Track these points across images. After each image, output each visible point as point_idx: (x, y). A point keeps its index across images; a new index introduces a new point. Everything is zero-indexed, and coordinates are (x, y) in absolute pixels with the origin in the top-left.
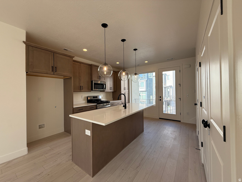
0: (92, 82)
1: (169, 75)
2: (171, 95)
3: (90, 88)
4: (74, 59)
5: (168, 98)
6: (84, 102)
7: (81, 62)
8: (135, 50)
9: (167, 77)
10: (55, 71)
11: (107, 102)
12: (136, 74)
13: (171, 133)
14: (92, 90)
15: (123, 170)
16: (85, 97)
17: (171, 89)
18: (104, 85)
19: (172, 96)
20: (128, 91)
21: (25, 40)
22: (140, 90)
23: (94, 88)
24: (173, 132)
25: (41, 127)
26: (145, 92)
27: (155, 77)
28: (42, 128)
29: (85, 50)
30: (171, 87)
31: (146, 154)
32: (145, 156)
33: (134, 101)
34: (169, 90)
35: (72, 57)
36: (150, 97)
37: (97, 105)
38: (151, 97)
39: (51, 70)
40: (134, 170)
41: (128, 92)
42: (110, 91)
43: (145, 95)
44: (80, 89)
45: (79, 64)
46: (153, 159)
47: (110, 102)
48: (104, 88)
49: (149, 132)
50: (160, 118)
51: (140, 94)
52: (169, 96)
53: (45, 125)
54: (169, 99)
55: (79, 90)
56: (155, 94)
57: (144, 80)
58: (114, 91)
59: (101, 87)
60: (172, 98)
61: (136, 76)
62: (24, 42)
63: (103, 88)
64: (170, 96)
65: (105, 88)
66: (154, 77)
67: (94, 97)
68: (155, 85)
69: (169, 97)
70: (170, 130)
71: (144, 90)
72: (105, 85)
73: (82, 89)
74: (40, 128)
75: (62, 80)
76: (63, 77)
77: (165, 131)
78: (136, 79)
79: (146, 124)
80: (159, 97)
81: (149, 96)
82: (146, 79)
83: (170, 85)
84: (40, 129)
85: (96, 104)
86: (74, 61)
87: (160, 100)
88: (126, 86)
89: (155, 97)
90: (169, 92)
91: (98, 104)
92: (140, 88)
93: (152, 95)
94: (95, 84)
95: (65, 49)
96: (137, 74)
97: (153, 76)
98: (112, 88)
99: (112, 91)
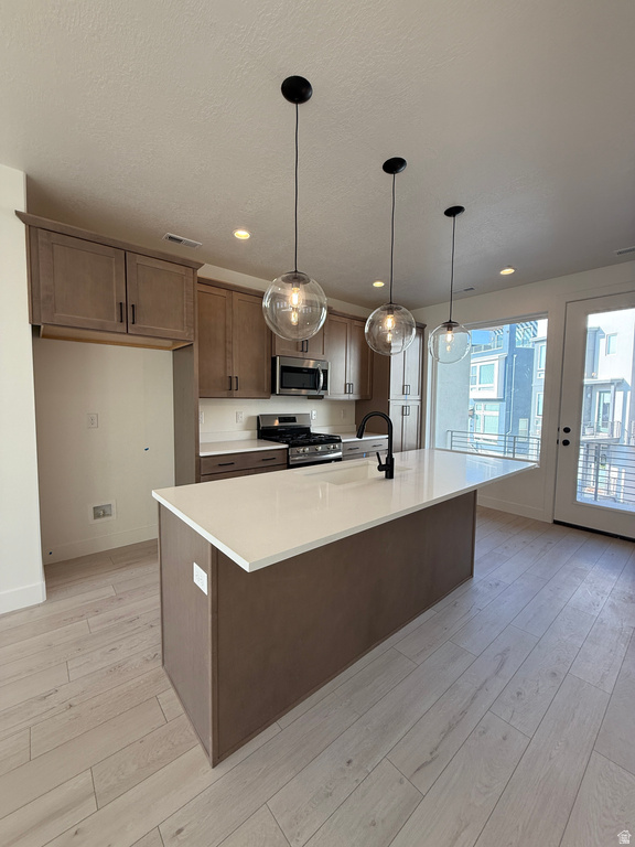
0: (274, 360)
1: (615, 334)
2: (618, 417)
3: (266, 384)
4: (201, 273)
5: (598, 431)
6: (247, 434)
7: (230, 285)
8: (453, 212)
9: (603, 342)
10: (130, 321)
11: (331, 440)
12: (449, 325)
13: (612, 606)
14: (273, 391)
15: (349, 762)
16: (250, 418)
17: (619, 395)
18: (322, 376)
19: (622, 424)
20: (418, 398)
21: (22, 208)
22: (474, 394)
23: (282, 386)
24: (626, 602)
25: (100, 512)
26: (497, 405)
27: (545, 344)
28: (104, 515)
29: (242, 235)
30: (619, 384)
31: (474, 698)
32: (464, 713)
33: (446, 438)
34: (607, 398)
35: (195, 266)
36: (516, 425)
37: (287, 449)
38: (523, 424)
39: (116, 317)
40: (401, 782)
41: (418, 403)
42: (346, 397)
43: (497, 413)
44: (229, 389)
45: (224, 292)
46: (504, 738)
47: (340, 441)
48: (321, 385)
49: (497, 585)
50: (556, 522)
51: (476, 412)
52: (604, 425)
53: (114, 509)
54: (604, 435)
55: (225, 393)
56: (541, 413)
57: (496, 356)
58: (361, 396)
59: (309, 381)
60: (623, 430)
61: (449, 336)
62: (18, 214)
63: (315, 387)
64: (613, 424)
65: (325, 388)
66: (541, 344)
67: (283, 419)
68: (543, 376)
69: (608, 430)
70: (608, 590)
71: (495, 397)
72: (325, 372)
73: (234, 387)
74: (97, 516)
75: (169, 354)
76: (169, 343)
77: (580, 591)
78: (448, 348)
79: (486, 544)
80: (562, 430)
81: (510, 422)
82: (505, 354)
83: (617, 376)
84: (99, 520)
85: (285, 446)
86: (202, 281)
87: (566, 443)
88: (413, 380)
89: (540, 424)
90: (606, 406)
91: (292, 446)
92: (478, 386)
93: (527, 416)
94: (283, 369)
95: (171, 238)
96: (456, 325)
97: (535, 339)
98: (355, 388)
99: (353, 397)
